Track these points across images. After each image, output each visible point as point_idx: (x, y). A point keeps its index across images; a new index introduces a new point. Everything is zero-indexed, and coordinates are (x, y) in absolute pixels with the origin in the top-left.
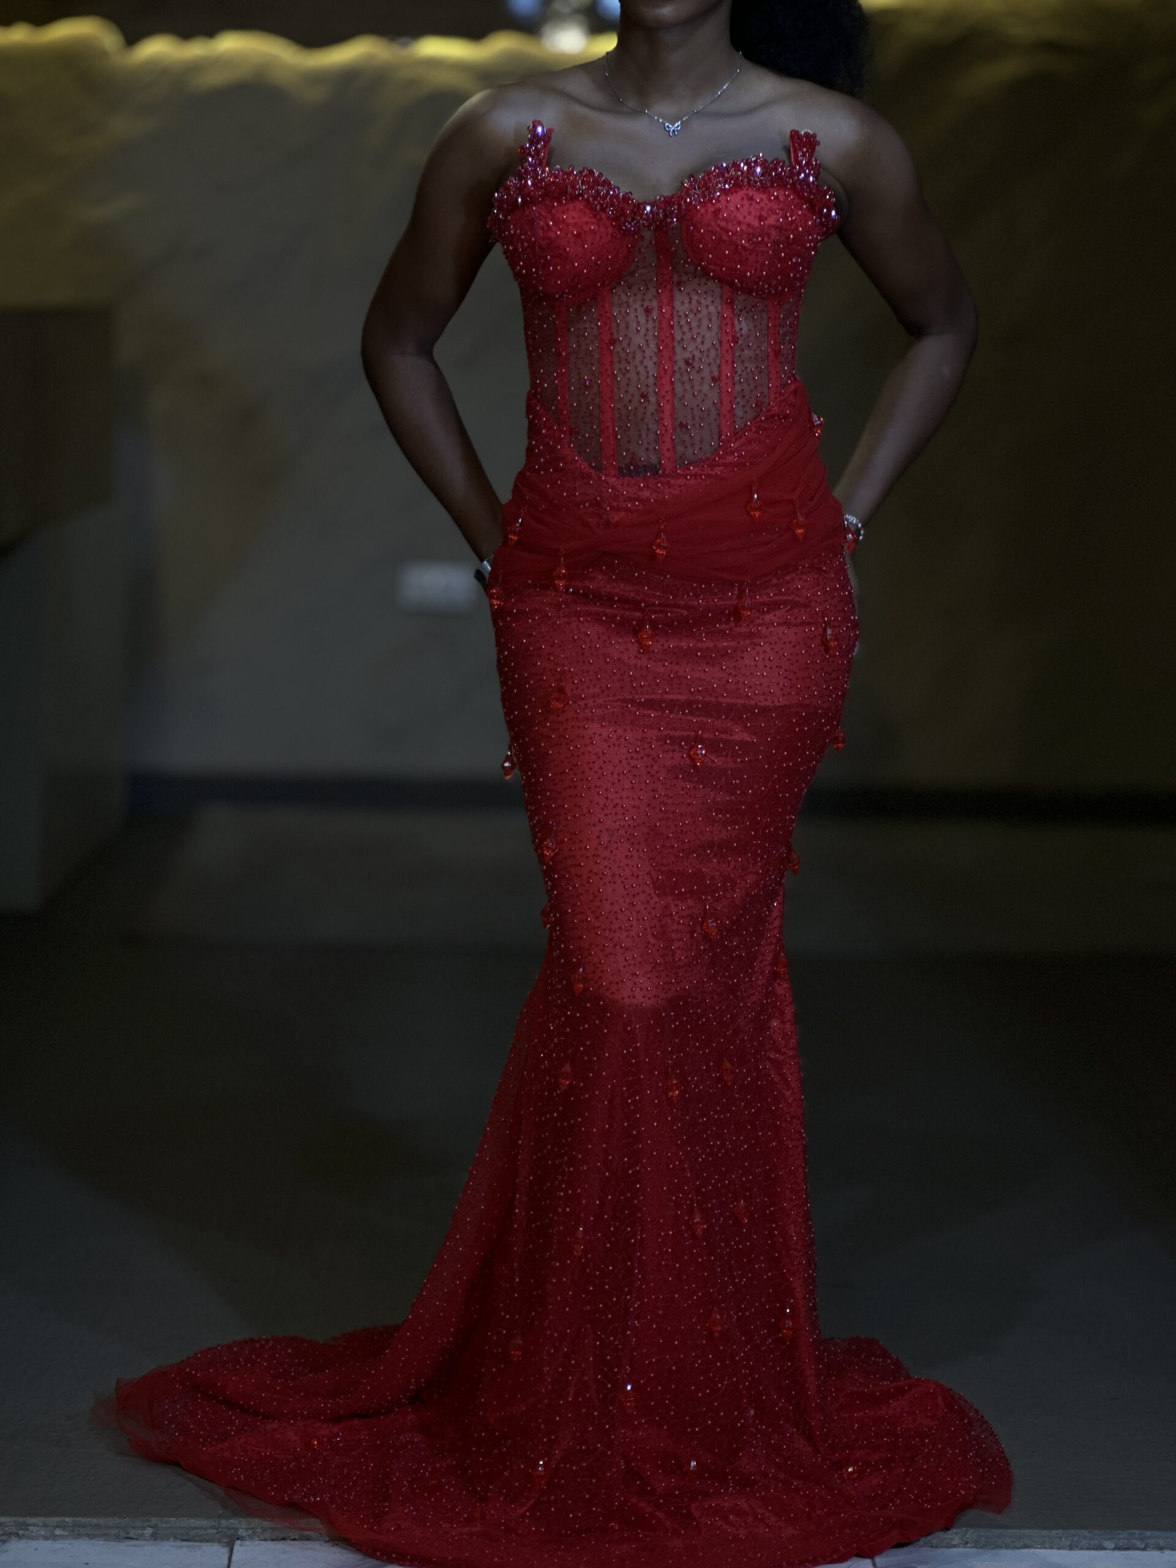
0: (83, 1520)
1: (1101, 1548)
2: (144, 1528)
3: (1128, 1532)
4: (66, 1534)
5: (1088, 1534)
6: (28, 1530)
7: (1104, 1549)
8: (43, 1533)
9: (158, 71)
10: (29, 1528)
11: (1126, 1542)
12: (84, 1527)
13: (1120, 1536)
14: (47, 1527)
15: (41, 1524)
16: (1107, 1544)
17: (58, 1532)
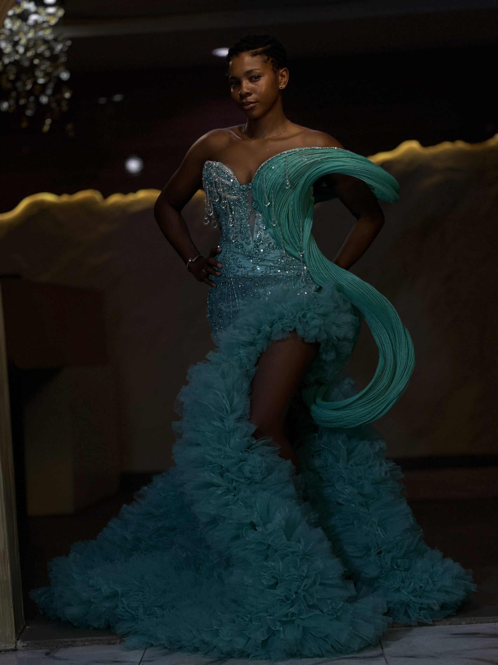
0: (95, 638)
1: (460, 624)
2: (117, 639)
3: (469, 618)
4: (89, 643)
5: (455, 620)
6: (76, 643)
7: (462, 624)
8: (81, 644)
9: (117, 207)
10: (76, 642)
11: (469, 622)
12: (95, 641)
13: (467, 620)
14: (82, 641)
15: (80, 641)
16: (462, 623)
17: (86, 643)
